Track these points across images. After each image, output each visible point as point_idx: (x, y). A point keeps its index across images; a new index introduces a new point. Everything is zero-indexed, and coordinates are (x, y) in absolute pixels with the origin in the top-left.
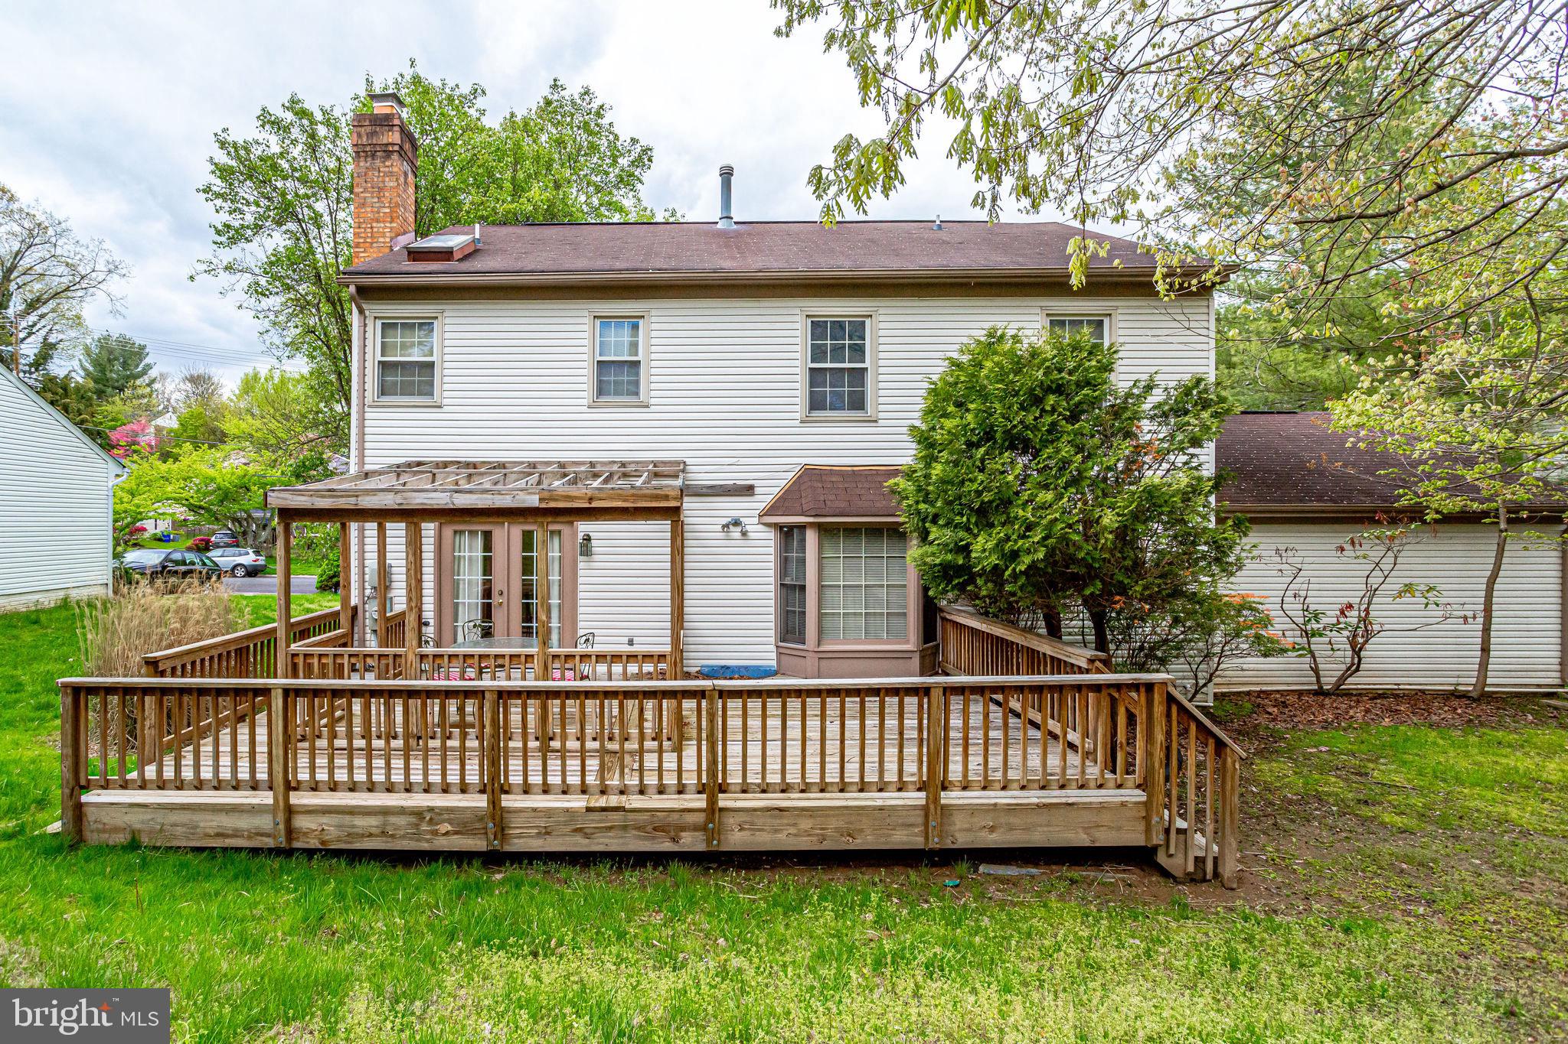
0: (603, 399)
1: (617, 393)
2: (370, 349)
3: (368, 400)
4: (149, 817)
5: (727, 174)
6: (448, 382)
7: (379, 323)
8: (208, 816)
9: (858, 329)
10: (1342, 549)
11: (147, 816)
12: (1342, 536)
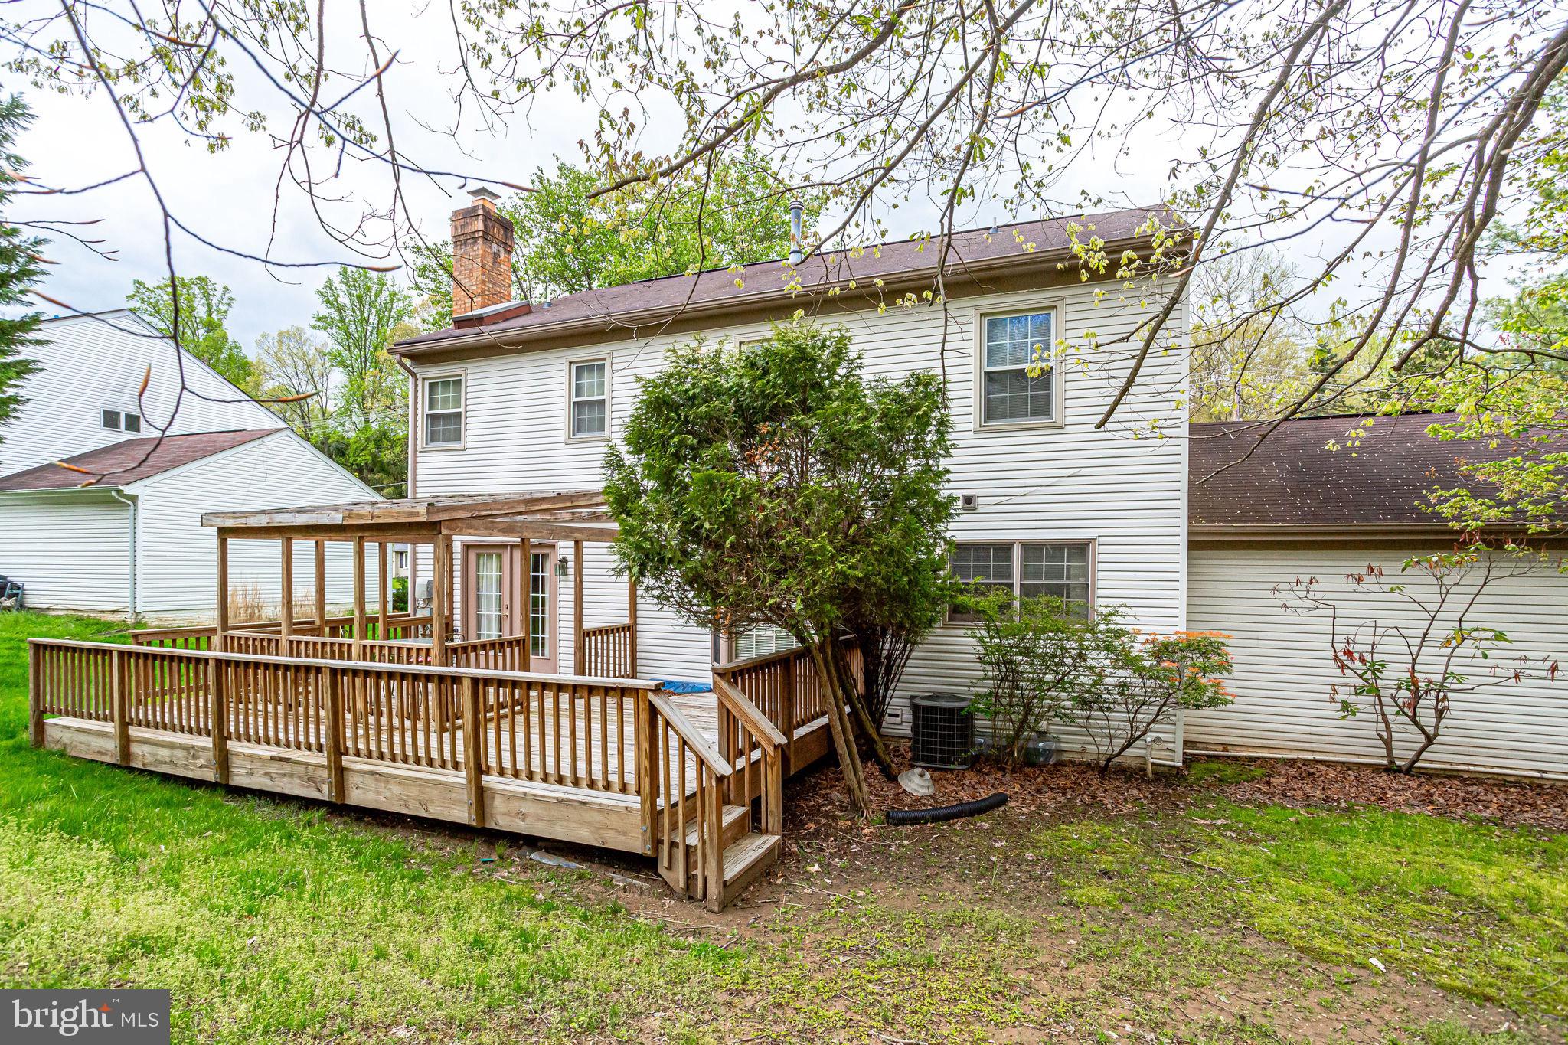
0: (579, 436)
1: (590, 430)
2: (419, 406)
3: (419, 447)
4: (71, 736)
6: (472, 428)
7: (427, 383)
8: (95, 738)
10: (1359, 580)
12: (1357, 564)
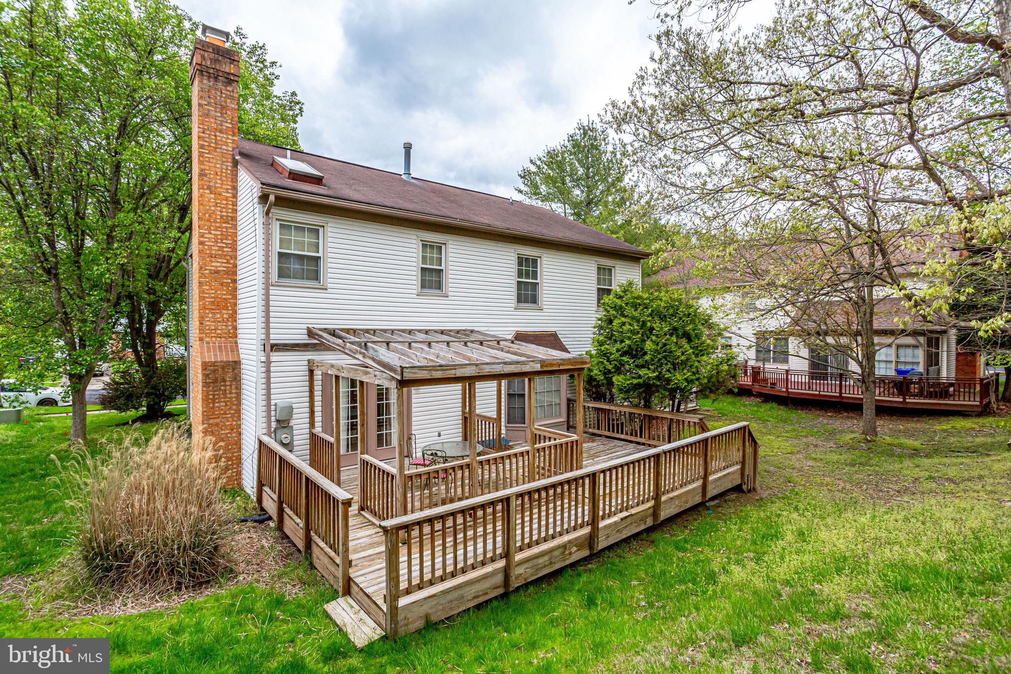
2: (272, 242)
4: (435, 602)
5: (408, 148)
6: (331, 272)
7: (278, 223)
8: (468, 589)
9: (535, 262)
11: (434, 602)
